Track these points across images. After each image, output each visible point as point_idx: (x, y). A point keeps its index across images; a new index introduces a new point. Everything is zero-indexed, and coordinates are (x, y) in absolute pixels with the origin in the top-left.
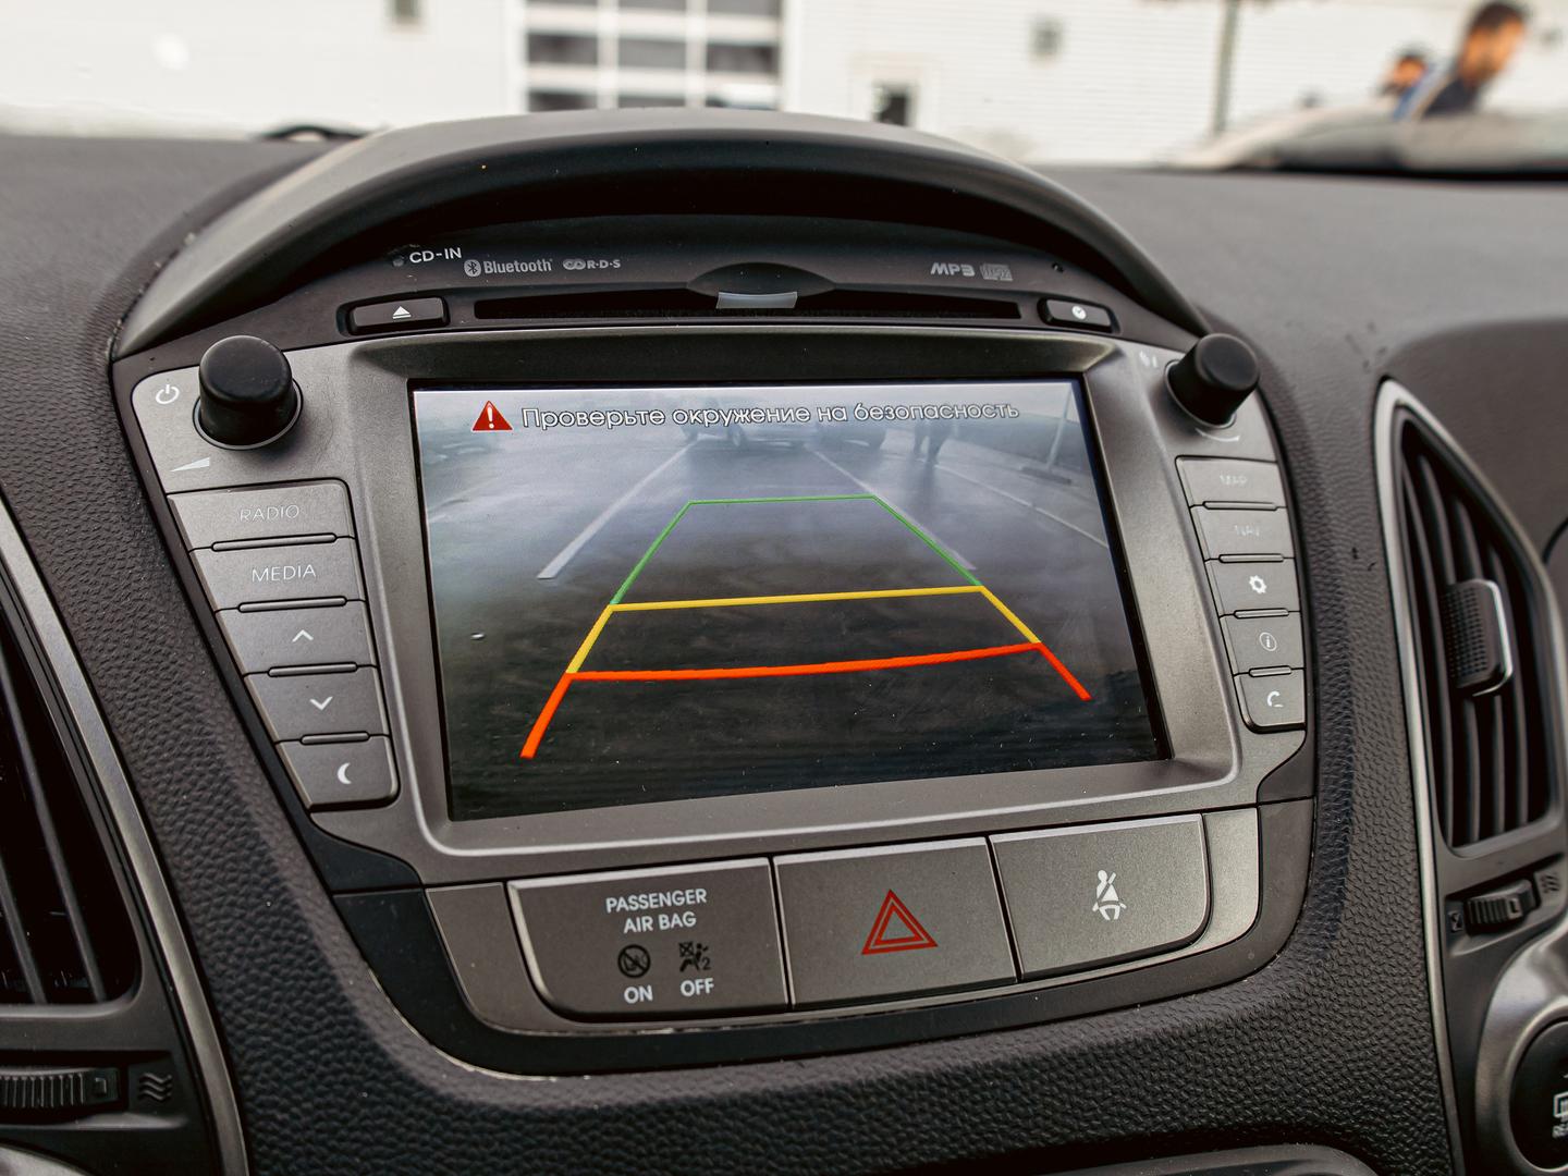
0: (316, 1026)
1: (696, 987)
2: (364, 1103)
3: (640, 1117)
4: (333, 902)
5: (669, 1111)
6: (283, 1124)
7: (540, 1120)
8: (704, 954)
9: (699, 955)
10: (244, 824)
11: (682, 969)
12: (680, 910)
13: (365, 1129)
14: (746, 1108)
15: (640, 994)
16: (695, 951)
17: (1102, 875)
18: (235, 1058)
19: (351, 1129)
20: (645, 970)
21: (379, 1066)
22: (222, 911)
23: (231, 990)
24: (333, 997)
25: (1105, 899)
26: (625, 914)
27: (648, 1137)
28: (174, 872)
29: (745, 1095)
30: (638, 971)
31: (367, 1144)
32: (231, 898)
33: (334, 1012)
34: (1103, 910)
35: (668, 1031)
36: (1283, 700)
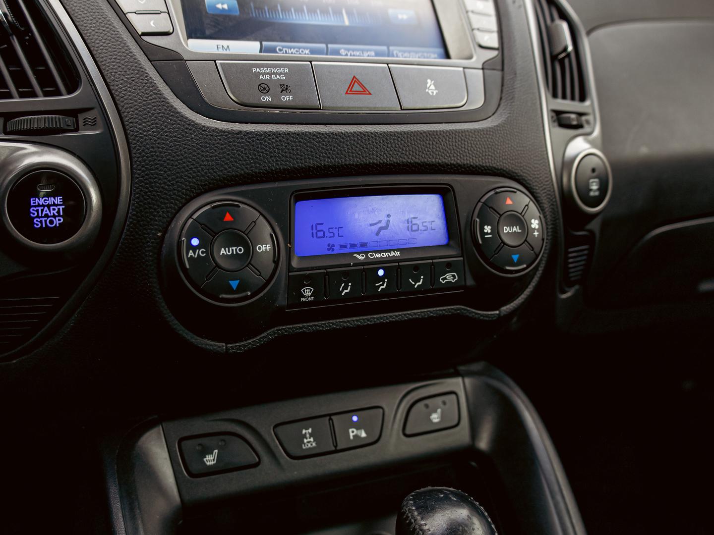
0: (150, 98)
1: (287, 98)
2: (169, 124)
3: (269, 135)
4: (152, 64)
5: (280, 134)
6: (140, 129)
7: (233, 133)
8: (289, 88)
9: (287, 88)
10: (117, 34)
11: (281, 92)
12: (280, 74)
13: (170, 132)
14: (307, 136)
15: (267, 99)
16: (286, 87)
17: (429, 81)
18: (120, 108)
19: (165, 132)
20: (268, 92)
21: (173, 112)
22: (112, 60)
23: (117, 85)
24: (155, 89)
25: (430, 88)
26: (259, 74)
27: (272, 142)
28: (92, 49)
29: (306, 132)
30: (265, 91)
31: (171, 137)
32: (115, 56)
33: (156, 94)
34: (430, 92)
35: (278, 112)
36: (492, 40)
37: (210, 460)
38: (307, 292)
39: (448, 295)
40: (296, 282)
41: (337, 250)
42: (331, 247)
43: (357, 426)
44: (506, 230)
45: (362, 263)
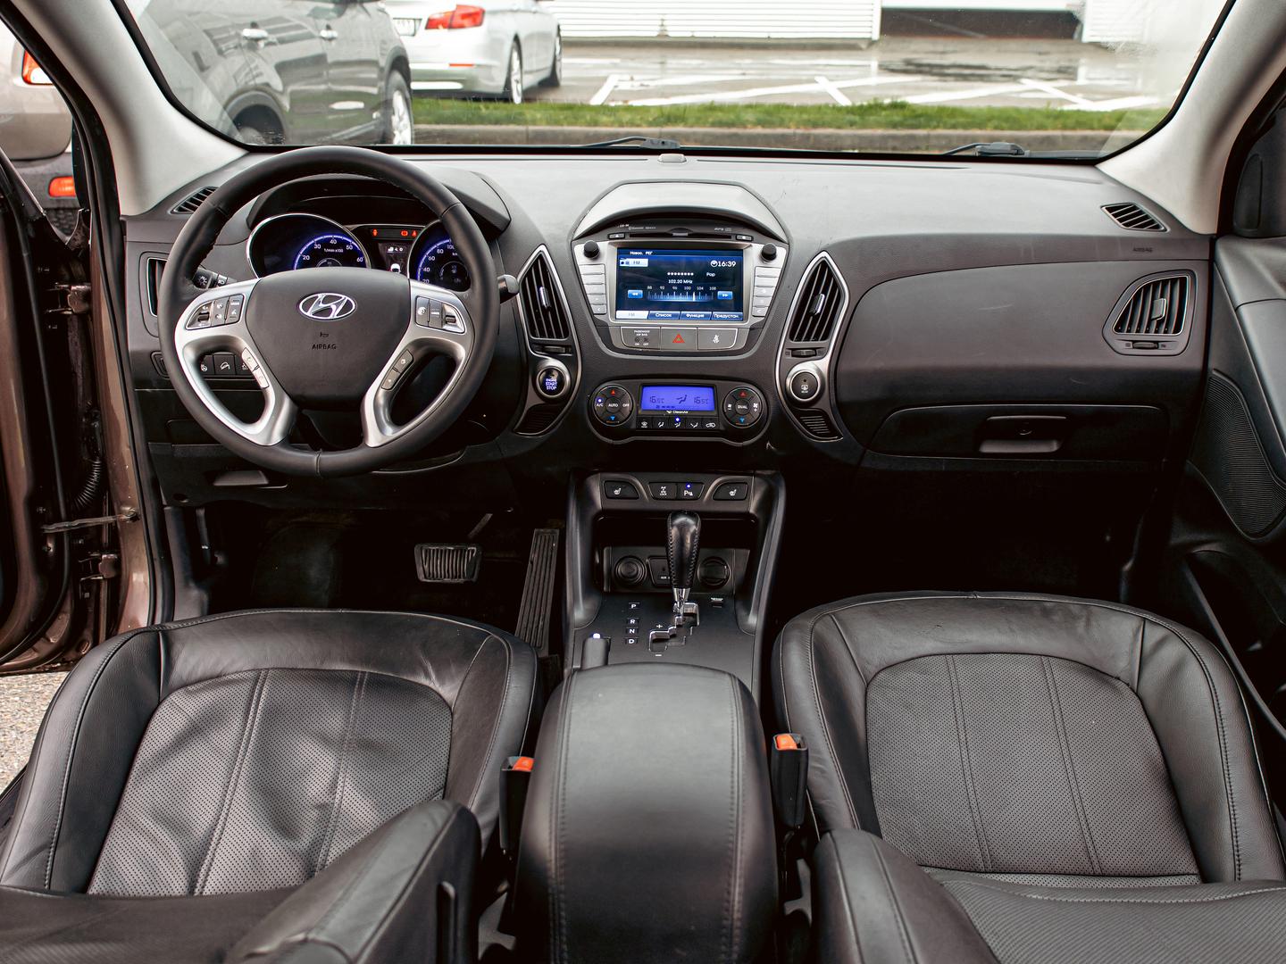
0: (592, 344)
1: (646, 344)
2: (598, 355)
4: (596, 327)
9: (647, 340)
11: (644, 342)
13: (598, 359)
15: (637, 344)
18: (581, 345)
20: (638, 341)
23: (581, 336)
24: (595, 341)
25: (716, 339)
31: (599, 361)
32: (582, 326)
33: (595, 343)
35: (641, 350)
37: (617, 492)
38: (644, 424)
39: (711, 432)
40: (640, 420)
41: (661, 408)
42: (658, 407)
43: (689, 490)
44: (739, 407)
45: (669, 415)
